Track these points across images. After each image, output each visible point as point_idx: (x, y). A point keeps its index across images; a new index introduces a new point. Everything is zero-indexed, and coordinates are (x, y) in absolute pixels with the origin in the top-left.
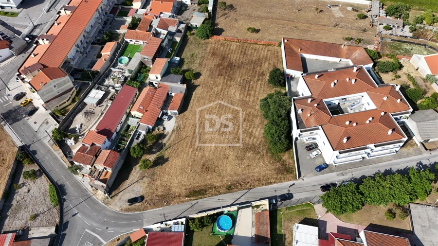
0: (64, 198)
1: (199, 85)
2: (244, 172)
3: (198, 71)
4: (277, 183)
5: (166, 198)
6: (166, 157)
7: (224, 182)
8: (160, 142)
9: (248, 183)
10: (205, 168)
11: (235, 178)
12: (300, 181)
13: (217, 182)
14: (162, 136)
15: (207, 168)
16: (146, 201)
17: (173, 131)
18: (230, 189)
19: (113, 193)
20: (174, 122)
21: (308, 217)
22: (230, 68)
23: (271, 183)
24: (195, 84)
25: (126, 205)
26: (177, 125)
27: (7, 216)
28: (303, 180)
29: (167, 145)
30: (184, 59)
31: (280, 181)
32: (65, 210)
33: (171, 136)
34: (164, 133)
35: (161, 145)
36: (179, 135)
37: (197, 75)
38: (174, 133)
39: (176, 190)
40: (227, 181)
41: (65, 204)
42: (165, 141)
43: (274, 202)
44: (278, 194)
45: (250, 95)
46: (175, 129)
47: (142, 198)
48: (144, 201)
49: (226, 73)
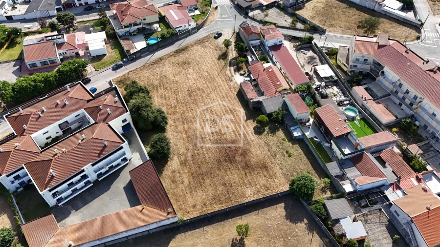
1: (246, 120)
2: (155, 70)
3: (263, 136)
4: (127, 73)
5: (201, 42)
6: (221, 60)
7: (167, 60)
8: (235, 67)
9: (149, 66)
11: (161, 65)
12: (111, 79)
13: (172, 59)
14: (238, 69)
15: (186, 64)
16: (211, 38)
17: (233, 76)
18: (161, 59)
19: (235, 34)
20: (237, 82)
22: (228, 155)
23: (132, 71)
24: (252, 121)
25: (222, 32)
26: (233, 81)
27: (281, 11)
28: (106, 81)
29: (228, 67)
30: (293, 144)
31: (124, 75)
32: (254, 21)
33: (231, 73)
34: (238, 72)
35: (232, 65)
36: (225, 75)
37: (258, 131)
38: (230, 75)
39: (198, 47)
40: (166, 62)
41: (258, 23)
42: (232, 69)
43: (124, 60)
44: (123, 67)
45: (186, 132)
46: (233, 78)
47: (216, 38)
48: (213, 38)
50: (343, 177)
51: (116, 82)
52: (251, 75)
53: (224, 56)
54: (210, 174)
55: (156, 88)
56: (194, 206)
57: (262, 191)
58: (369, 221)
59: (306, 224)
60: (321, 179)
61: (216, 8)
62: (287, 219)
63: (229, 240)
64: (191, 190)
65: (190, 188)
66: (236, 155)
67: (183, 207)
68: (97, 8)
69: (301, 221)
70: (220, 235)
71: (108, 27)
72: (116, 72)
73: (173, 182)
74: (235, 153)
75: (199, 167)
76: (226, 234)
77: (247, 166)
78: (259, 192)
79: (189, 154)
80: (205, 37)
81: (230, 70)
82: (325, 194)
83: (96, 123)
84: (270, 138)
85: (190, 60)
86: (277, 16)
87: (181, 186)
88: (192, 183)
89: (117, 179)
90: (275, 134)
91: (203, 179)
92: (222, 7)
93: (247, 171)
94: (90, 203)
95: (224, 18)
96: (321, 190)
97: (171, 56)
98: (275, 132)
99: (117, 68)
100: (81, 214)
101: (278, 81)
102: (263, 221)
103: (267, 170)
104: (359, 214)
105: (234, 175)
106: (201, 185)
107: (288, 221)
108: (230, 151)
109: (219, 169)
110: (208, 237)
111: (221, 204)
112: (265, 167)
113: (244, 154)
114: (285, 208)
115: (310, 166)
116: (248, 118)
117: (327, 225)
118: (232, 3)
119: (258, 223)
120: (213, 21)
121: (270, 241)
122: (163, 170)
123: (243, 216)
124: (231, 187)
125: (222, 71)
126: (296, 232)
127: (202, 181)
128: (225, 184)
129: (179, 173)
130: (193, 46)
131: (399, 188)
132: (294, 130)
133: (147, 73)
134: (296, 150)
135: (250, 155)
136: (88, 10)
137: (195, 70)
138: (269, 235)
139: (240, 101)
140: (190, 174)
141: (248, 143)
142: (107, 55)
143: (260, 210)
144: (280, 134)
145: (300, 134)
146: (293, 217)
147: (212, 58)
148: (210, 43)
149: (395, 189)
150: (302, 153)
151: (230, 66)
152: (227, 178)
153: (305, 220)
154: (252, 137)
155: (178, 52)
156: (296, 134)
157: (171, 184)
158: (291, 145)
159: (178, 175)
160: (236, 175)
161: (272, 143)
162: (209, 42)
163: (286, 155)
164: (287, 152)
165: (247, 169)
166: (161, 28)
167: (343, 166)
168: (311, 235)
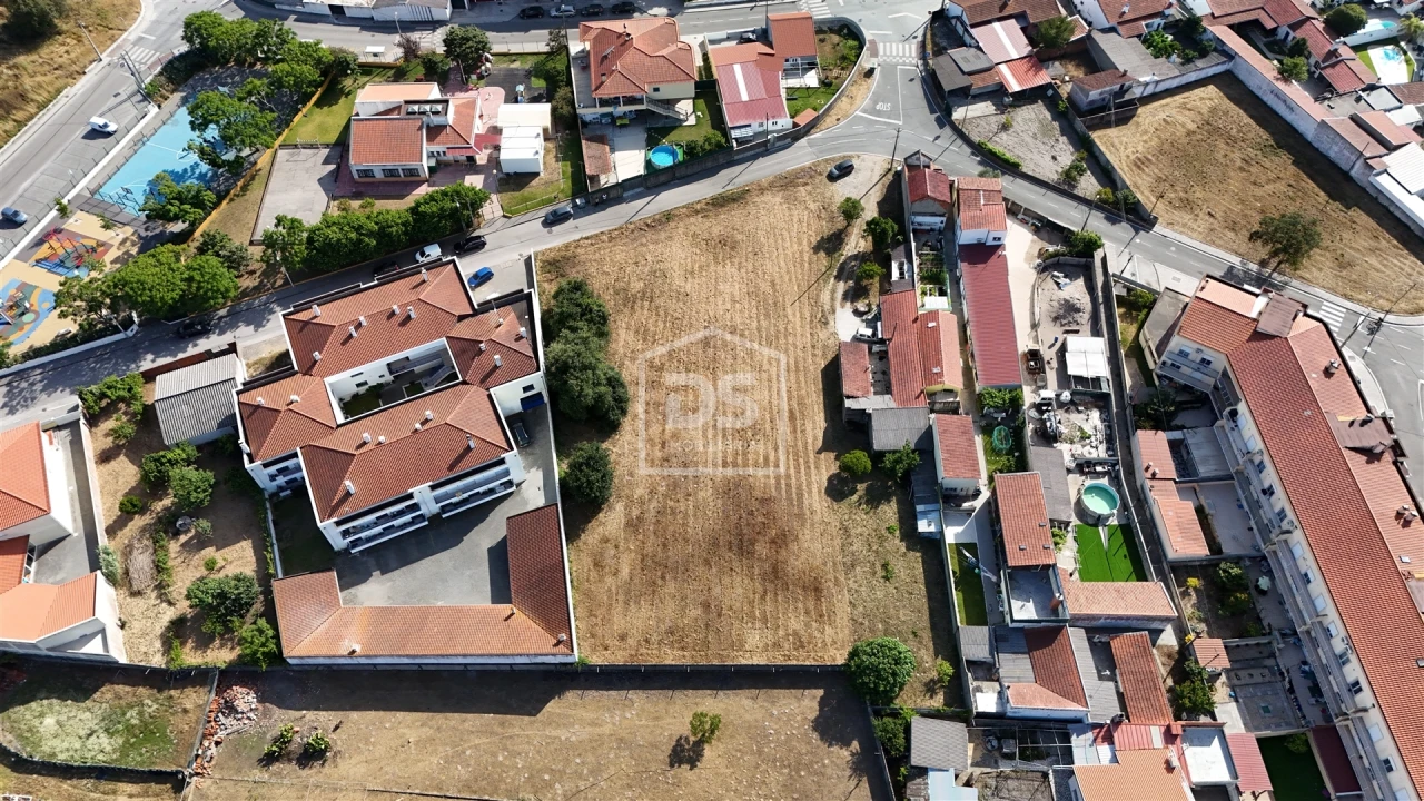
0: (977, 156)
1: (819, 452)
2: (644, 249)
3: (844, 506)
4: (575, 241)
5: (787, 183)
6: (822, 254)
7: (681, 224)
8: (851, 283)
9: (633, 231)
10: (728, 244)
11: (663, 235)
12: (531, 251)
13: (697, 225)
14: (853, 295)
15: (725, 246)
16: (820, 174)
17: (834, 312)
18: (668, 217)
19: (890, 176)
20: (839, 332)
21: (517, 194)
22: (741, 534)
23: (587, 238)
24: (832, 455)
25: (855, 162)
26: (829, 326)
27: (1054, 119)
28: (520, 255)
29: (832, 280)
30: (908, 548)
31: (567, 246)
32: (959, 142)
33: (833, 299)
34: (852, 302)
35: (845, 274)
36: (816, 303)
37: (838, 489)
38: (827, 307)
39: (774, 200)
40: (679, 229)
41: (968, 150)
42: (841, 287)
43: (578, 201)
44: (571, 222)
46: (830, 318)
47: (832, 178)
48: (826, 174)
49: (751, 513)
50: (988, 671)
51: (544, 262)
52: (879, 324)
53: (831, 244)
54: (683, 570)
55: (629, 301)
56: (623, 638)
57: (787, 647)
58: (1004, 793)
59: (853, 754)
60: (937, 657)
61: (870, 72)
62: (815, 729)
63: (671, 736)
64: (630, 596)
65: (627, 593)
66: (760, 538)
67: (599, 631)
68: (554, 13)
69: (847, 744)
70: (657, 718)
71: (562, 92)
72: (550, 232)
73: (596, 565)
74: (759, 533)
75: (665, 545)
76: (670, 720)
77: (775, 576)
78: (776, 645)
79: (654, 504)
80: (802, 170)
81: (833, 292)
82: (932, 697)
83: (464, 383)
84: (860, 516)
85: (739, 237)
86: (1035, 137)
87: (609, 580)
88: (636, 580)
89: (482, 526)
90: (877, 507)
91: (663, 578)
92: (889, 70)
93: (770, 587)
94: (414, 565)
95: (879, 113)
96: (926, 685)
97: (697, 212)
98: (879, 504)
99: (554, 220)
100: (389, 584)
101: (939, 363)
102: (759, 716)
103: (818, 599)
104: (988, 770)
105: (736, 589)
106: (654, 591)
107: (815, 735)
108: (748, 525)
109: (707, 563)
110: (629, 716)
111: (683, 649)
112: (815, 589)
113: (779, 541)
114: (823, 702)
115: (926, 616)
116: (826, 447)
117: (894, 773)
118: (920, 62)
119: (747, 717)
120: (846, 116)
121: (757, 766)
122: (583, 531)
123: (721, 693)
124: (719, 615)
125: (810, 290)
126: (824, 765)
127: (660, 582)
128: (706, 606)
129: (616, 547)
130: (762, 190)
131: (1109, 739)
132: (925, 513)
133: (621, 253)
134: (911, 567)
135: (794, 547)
136: (529, 17)
137: (743, 271)
138: (760, 752)
139: (824, 389)
140: (640, 557)
141: (801, 516)
142: (542, 174)
143: (763, 691)
144: (890, 511)
145: (933, 529)
146: (828, 727)
147: (800, 244)
148: (810, 193)
149: (1100, 740)
150: (921, 578)
151: (838, 278)
152: (717, 591)
153: (855, 745)
154: (817, 501)
155: (720, 202)
156: (923, 526)
157: (589, 570)
158: (904, 549)
159: (612, 552)
160: (740, 590)
161: (859, 530)
162: (809, 188)
163: (880, 573)
164: (885, 566)
165: (772, 582)
166: (698, 117)
167: (1001, 645)
168: (855, 782)
